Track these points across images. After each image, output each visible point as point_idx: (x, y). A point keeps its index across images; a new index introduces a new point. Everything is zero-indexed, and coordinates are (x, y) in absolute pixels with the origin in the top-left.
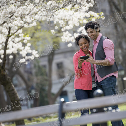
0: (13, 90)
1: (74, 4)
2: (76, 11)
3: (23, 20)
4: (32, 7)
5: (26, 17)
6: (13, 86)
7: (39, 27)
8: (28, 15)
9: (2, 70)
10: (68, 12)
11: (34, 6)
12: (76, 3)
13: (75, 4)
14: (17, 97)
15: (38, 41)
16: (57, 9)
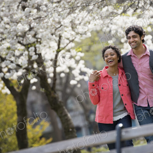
0: (66, 115)
1: (135, 8)
2: (139, 17)
3: (74, 31)
4: (85, 14)
5: (78, 27)
6: (66, 110)
7: (97, 39)
8: (80, 24)
9: (52, 92)
10: (128, 19)
11: (87, 14)
12: (137, 7)
13: (137, 9)
14: (71, 124)
15: (96, 55)
16: (115, 16)
